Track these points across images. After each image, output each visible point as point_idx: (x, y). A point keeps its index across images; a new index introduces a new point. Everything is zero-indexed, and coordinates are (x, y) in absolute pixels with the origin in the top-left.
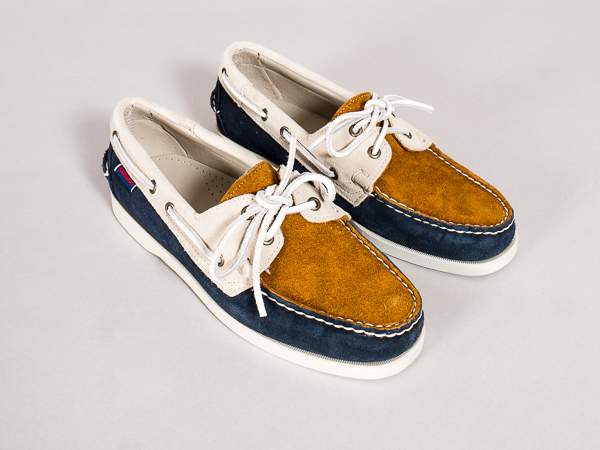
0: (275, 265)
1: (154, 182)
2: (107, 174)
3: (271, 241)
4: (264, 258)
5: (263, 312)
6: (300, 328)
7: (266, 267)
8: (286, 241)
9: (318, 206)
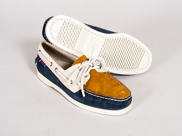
0: (87, 83)
1: (52, 63)
2: (37, 64)
3: (87, 76)
4: (84, 81)
5: (84, 95)
6: (95, 100)
7: (85, 83)
8: (91, 77)
9: (100, 68)
